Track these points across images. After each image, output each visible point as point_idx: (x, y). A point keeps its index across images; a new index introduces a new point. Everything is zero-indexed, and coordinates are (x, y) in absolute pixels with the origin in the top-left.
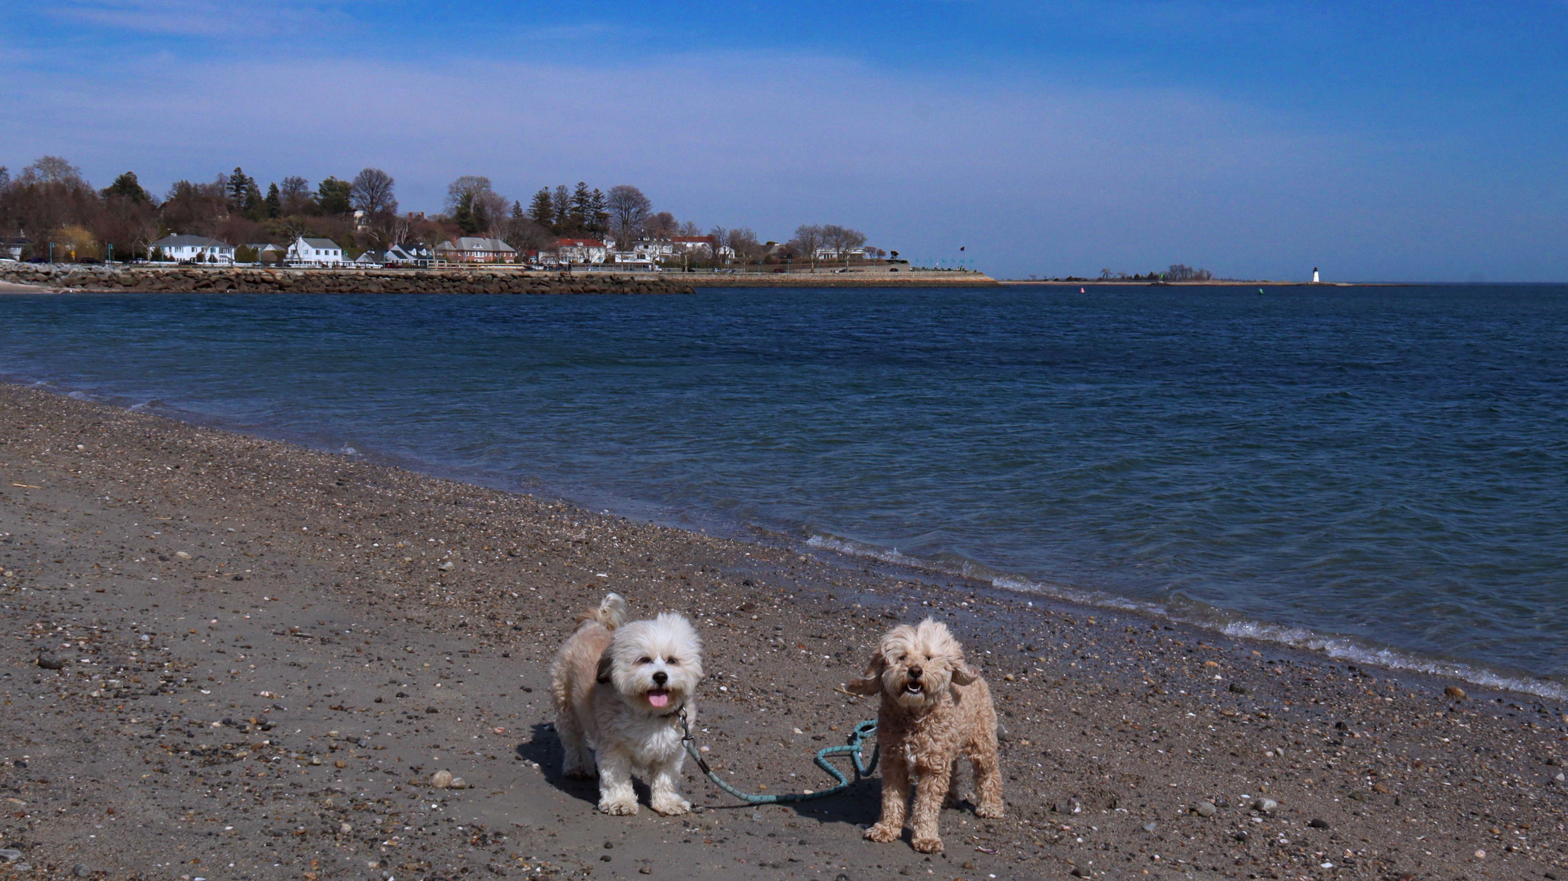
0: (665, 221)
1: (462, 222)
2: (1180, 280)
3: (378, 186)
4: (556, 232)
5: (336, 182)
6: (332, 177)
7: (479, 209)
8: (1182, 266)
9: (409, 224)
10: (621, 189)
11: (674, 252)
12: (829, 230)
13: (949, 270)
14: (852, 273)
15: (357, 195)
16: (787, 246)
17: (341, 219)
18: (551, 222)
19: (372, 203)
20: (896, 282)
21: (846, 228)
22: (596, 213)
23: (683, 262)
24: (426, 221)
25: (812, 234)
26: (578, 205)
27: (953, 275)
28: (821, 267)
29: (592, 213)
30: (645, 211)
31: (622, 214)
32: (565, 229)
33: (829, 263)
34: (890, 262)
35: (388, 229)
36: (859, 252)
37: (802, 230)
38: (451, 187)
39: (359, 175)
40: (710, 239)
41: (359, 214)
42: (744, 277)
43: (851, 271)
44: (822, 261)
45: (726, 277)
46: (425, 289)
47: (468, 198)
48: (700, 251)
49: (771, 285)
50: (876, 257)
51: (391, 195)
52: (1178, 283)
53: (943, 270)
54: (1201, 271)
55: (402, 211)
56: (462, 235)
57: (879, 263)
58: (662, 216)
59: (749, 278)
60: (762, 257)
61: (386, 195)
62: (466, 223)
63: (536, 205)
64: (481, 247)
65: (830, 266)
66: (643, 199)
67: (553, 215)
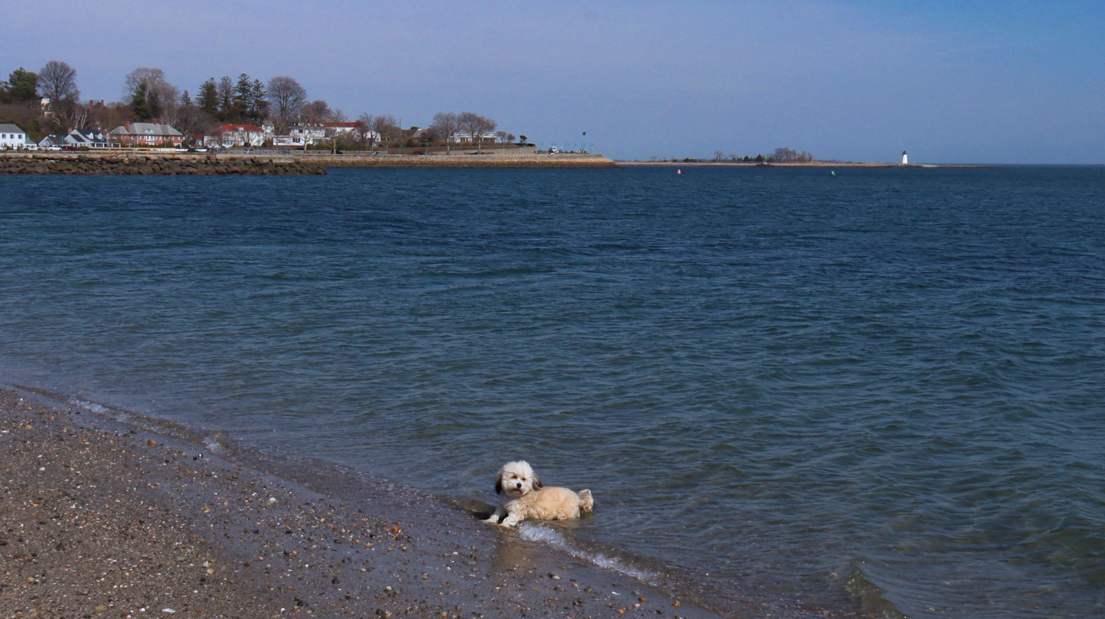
0: (320, 108)
1: (138, 109)
2: (784, 161)
3: (62, 77)
4: (222, 118)
5: (25, 73)
6: (21, 69)
7: (154, 98)
8: (786, 149)
9: (88, 111)
10: (280, 79)
11: (326, 136)
12: (465, 117)
13: (572, 152)
14: (484, 155)
15: (42, 84)
16: (429, 130)
17: (29, 106)
18: (216, 109)
19: (57, 91)
20: (523, 163)
21: (479, 114)
22: (257, 101)
23: (332, 145)
24: (105, 108)
25: (448, 120)
26: (240, 94)
27: (574, 157)
28: (456, 149)
29: (253, 101)
30: (302, 99)
31: (280, 102)
32: (228, 115)
33: (464, 146)
34: (520, 145)
35: (69, 116)
36: (490, 136)
37: (438, 117)
38: (128, 78)
39: (44, 67)
40: (358, 125)
41: (45, 101)
42: (386, 158)
43: (482, 153)
44: (458, 144)
45: (371, 159)
46: (86, 170)
47: (143, 87)
48: (350, 135)
49: (410, 167)
50: (506, 141)
51: (73, 84)
52: (782, 164)
53: (566, 152)
54: (804, 154)
55: (84, 99)
56: (135, 121)
57: (508, 146)
58: (317, 103)
59: (391, 159)
60: (404, 141)
61: (70, 84)
62: (141, 110)
63: (203, 94)
64: (152, 132)
65: (465, 149)
66: (299, 88)
67: (218, 103)
